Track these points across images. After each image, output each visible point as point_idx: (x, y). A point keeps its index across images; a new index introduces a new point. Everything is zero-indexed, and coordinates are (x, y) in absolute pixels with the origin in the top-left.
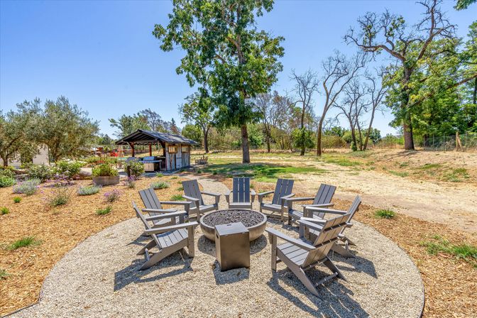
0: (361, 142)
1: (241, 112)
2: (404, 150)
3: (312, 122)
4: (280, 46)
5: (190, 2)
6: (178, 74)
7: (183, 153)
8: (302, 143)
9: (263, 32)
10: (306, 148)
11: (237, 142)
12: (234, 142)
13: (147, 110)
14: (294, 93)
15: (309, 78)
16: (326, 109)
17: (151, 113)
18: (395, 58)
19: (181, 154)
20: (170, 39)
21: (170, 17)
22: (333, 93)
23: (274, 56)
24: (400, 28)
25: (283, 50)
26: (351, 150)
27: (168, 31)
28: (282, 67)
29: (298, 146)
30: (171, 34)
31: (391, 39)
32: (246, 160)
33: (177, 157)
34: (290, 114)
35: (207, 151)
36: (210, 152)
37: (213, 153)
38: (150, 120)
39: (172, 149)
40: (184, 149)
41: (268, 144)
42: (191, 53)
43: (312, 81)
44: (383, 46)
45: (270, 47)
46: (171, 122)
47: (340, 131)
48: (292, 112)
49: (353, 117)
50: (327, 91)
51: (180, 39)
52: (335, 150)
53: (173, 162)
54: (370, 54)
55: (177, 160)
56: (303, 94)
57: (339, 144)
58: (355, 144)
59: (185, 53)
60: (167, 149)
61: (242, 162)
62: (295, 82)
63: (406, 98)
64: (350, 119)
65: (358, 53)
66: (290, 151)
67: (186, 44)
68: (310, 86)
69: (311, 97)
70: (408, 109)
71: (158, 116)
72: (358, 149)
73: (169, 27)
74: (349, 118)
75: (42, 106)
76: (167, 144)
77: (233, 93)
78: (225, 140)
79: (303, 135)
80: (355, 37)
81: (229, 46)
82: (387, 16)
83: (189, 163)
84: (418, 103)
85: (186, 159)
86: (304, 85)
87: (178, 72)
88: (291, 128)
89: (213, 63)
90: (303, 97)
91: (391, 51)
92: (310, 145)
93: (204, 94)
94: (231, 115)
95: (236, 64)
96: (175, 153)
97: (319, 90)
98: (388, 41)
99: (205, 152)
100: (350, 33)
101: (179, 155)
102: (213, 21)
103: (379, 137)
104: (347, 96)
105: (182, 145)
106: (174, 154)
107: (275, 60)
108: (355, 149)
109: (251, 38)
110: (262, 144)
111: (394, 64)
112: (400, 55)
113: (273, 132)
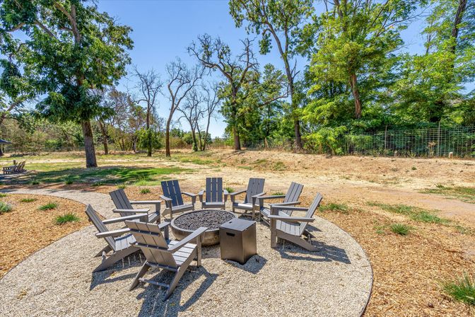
0: (199, 143)
2: (234, 150)
3: (155, 122)
4: (128, 37)
8: (149, 144)
9: (106, 15)
10: (153, 149)
11: (55, 141)
12: (51, 141)
15: (153, 78)
16: (172, 111)
18: (225, 77)
22: (178, 97)
23: (121, 46)
24: (227, 55)
25: (132, 42)
26: (192, 150)
28: (130, 60)
29: (145, 146)
31: (222, 61)
32: (91, 162)
34: (130, 112)
41: (105, 145)
43: (156, 81)
44: (217, 66)
47: (179, 133)
48: (133, 110)
49: (193, 121)
50: (172, 94)
52: (179, 150)
54: (207, 70)
56: (146, 93)
57: (181, 145)
58: (196, 145)
61: (84, 166)
62: (138, 80)
63: (234, 110)
64: (191, 123)
65: (197, 66)
66: (133, 152)
68: (154, 86)
69: (156, 98)
70: (236, 119)
72: (199, 149)
74: (190, 121)
78: (34, 138)
79: (150, 135)
80: (196, 50)
82: (219, 42)
84: (243, 115)
86: (147, 84)
88: (132, 127)
89: (31, 30)
90: (147, 96)
91: (223, 71)
92: (158, 146)
95: (72, 41)
97: (162, 92)
98: (221, 62)
100: (192, 46)
103: (210, 139)
104: (187, 102)
108: (196, 150)
109: (90, 16)
111: (225, 81)
112: (229, 75)
113: (110, 131)
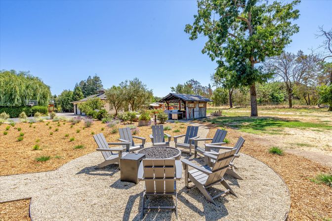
1: (248, 75)
4: (294, 10)
5: (209, 2)
6: (203, 53)
7: (200, 108)
8: (331, 99)
13: (191, 80)
14: (322, 49)
17: (194, 81)
19: (198, 109)
20: (195, 32)
21: (195, 16)
23: (288, 21)
25: (298, 11)
27: (194, 27)
28: (298, 28)
30: (196, 28)
32: (254, 113)
33: (195, 110)
34: (320, 70)
35: (231, 107)
36: (234, 107)
37: (235, 108)
38: (193, 86)
39: (191, 105)
40: (202, 105)
41: (290, 101)
42: (211, 37)
45: (283, 13)
46: (208, 87)
48: (322, 68)
51: (202, 29)
53: (192, 114)
55: (195, 113)
59: (207, 39)
60: (187, 105)
61: (250, 115)
67: (207, 32)
71: (199, 83)
73: (194, 23)
75: (128, 84)
76: (187, 102)
77: (244, 60)
81: (242, 24)
83: (205, 115)
85: (203, 112)
87: (203, 52)
88: (320, 83)
89: (227, 40)
93: (221, 64)
94: (239, 78)
96: (194, 108)
99: (230, 107)
101: (197, 109)
102: (227, 9)
105: (200, 102)
106: (192, 109)
107: (289, 23)
109: (262, 12)
110: (285, 100)
113: (296, 89)
